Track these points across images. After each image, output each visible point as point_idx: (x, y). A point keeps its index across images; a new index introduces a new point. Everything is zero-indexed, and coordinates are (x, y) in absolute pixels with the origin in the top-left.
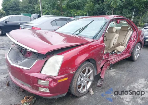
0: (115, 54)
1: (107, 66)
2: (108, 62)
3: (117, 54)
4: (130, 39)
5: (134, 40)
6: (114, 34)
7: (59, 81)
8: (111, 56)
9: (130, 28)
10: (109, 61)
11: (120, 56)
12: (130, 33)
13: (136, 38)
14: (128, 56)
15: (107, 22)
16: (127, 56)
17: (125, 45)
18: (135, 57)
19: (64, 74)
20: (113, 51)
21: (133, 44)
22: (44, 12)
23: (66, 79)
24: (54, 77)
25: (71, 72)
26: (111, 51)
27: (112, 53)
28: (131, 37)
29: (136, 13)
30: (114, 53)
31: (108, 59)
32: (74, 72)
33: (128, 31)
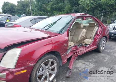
0: (82, 47)
1: (75, 57)
2: (76, 54)
3: (84, 46)
4: (96, 34)
5: (100, 34)
6: (81, 29)
7: (16, 74)
8: (79, 48)
9: (96, 25)
10: (77, 52)
11: (87, 48)
12: (96, 28)
13: (101, 33)
14: (95, 48)
15: (73, 18)
16: (93, 48)
17: (92, 38)
18: (101, 49)
19: (22, 67)
20: (81, 44)
21: (99, 38)
22: (33, 14)
23: (25, 71)
24: (11, 70)
25: (30, 65)
26: (78, 44)
27: (79, 46)
28: (97, 32)
29: (105, 13)
30: (81, 45)
31: (76, 51)
32: (33, 64)
33: (94, 27)
